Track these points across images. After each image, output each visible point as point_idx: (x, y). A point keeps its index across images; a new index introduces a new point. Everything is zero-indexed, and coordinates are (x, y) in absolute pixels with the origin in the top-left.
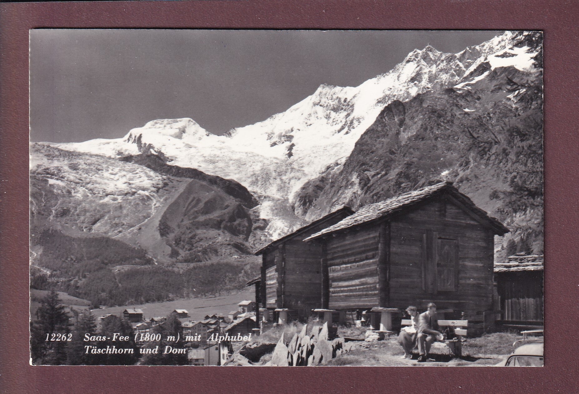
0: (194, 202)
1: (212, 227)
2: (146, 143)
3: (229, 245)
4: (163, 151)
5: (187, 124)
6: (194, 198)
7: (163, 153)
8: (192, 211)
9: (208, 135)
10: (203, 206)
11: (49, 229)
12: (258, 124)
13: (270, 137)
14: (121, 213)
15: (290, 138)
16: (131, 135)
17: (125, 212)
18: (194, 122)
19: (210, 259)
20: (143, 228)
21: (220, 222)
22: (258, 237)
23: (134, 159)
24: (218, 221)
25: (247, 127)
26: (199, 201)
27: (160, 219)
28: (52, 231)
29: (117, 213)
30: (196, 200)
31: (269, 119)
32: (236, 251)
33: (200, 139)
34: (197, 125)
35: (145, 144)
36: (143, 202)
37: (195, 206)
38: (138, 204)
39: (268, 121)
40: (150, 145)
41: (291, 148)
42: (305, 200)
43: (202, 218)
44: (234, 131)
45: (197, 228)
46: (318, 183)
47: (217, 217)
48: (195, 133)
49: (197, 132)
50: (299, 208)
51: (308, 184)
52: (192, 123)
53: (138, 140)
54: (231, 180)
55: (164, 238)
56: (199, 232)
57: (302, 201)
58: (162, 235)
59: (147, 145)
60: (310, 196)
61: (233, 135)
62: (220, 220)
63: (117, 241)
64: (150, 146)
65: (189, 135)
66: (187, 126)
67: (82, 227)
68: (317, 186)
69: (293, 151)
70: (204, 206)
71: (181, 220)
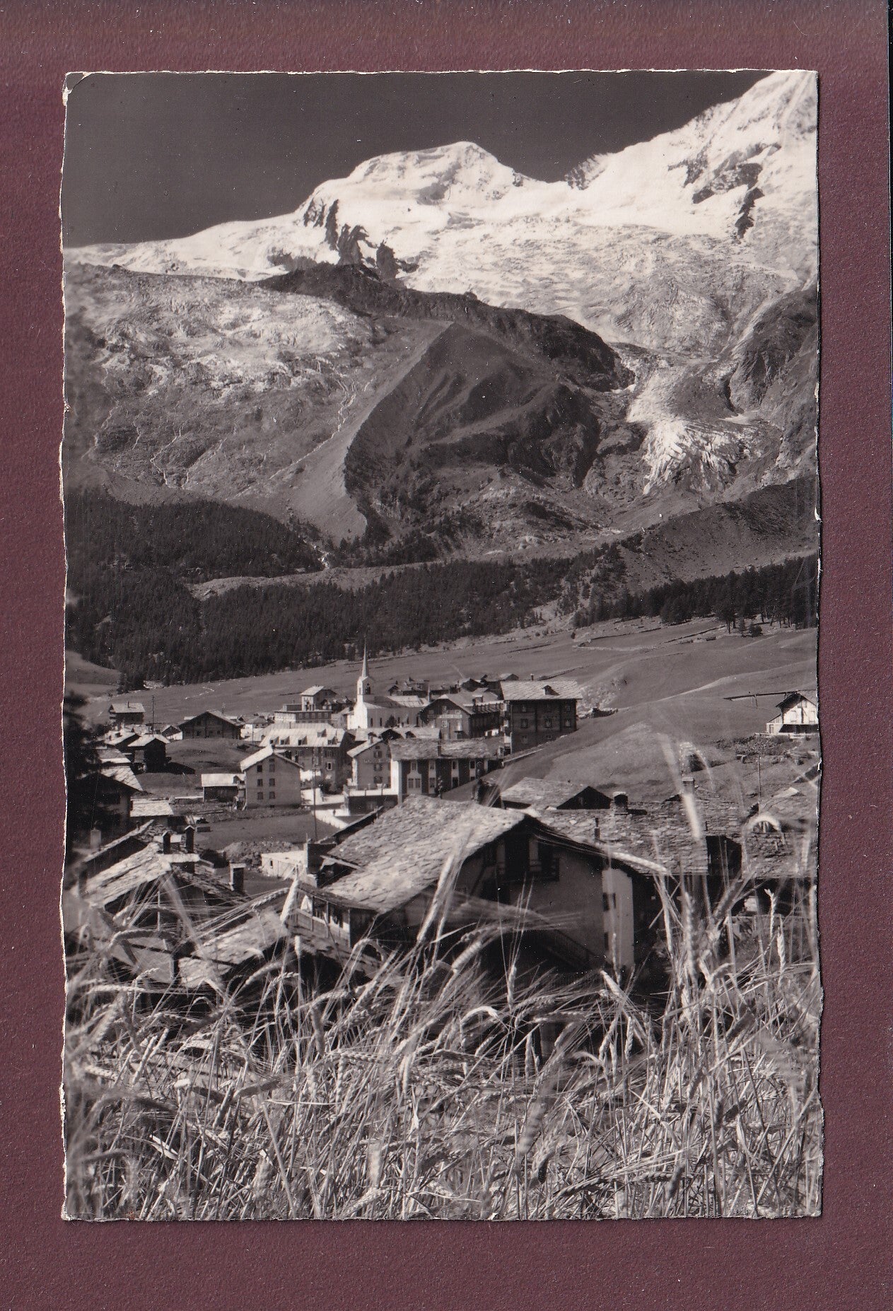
0: (446, 390)
1: (480, 459)
2: (349, 224)
3: (513, 506)
4: (389, 244)
5: (463, 157)
6: (446, 379)
7: (391, 250)
8: (438, 414)
9: (519, 184)
10: (465, 400)
11: (81, 487)
12: (662, 140)
13: (693, 175)
14: (259, 429)
15: (749, 174)
16: (312, 204)
17: (266, 426)
18: (481, 150)
19: (458, 547)
20: (308, 468)
21: (503, 443)
22: (610, 475)
23: (305, 278)
24: (499, 440)
25: (629, 150)
26: (459, 382)
27: (349, 442)
28: (86, 491)
29: (249, 431)
30: (450, 383)
31: (693, 123)
32: (529, 523)
33: (498, 196)
34: (492, 159)
35: (347, 227)
36: (317, 398)
37: (446, 400)
38: (302, 404)
39: (690, 131)
40: (358, 228)
41: (748, 204)
42: (760, 360)
43: (459, 434)
44: (593, 164)
45: (440, 465)
46: (803, 307)
47: (499, 429)
48: (483, 182)
49: (491, 177)
50: (744, 385)
51: (775, 312)
52: (476, 155)
53: (329, 218)
54: (557, 316)
55: (357, 491)
56: (444, 472)
57: (750, 364)
58: (351, 485)
59: (350, 231)
60: (775, 348)
61: (588, 176)
62: (506, 437)
63: (235, 510)
64: (359, 233)
65: (468, 188)
66: (463, 164)
67: (162, 475)
68: (798, 318)
69: (754, 213)
70: (469, 401)
71: (405, 441)
